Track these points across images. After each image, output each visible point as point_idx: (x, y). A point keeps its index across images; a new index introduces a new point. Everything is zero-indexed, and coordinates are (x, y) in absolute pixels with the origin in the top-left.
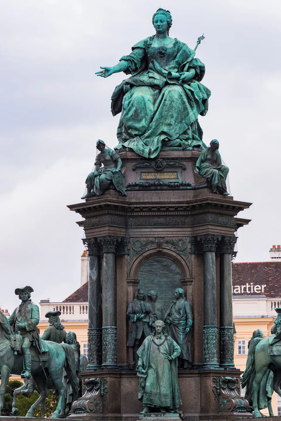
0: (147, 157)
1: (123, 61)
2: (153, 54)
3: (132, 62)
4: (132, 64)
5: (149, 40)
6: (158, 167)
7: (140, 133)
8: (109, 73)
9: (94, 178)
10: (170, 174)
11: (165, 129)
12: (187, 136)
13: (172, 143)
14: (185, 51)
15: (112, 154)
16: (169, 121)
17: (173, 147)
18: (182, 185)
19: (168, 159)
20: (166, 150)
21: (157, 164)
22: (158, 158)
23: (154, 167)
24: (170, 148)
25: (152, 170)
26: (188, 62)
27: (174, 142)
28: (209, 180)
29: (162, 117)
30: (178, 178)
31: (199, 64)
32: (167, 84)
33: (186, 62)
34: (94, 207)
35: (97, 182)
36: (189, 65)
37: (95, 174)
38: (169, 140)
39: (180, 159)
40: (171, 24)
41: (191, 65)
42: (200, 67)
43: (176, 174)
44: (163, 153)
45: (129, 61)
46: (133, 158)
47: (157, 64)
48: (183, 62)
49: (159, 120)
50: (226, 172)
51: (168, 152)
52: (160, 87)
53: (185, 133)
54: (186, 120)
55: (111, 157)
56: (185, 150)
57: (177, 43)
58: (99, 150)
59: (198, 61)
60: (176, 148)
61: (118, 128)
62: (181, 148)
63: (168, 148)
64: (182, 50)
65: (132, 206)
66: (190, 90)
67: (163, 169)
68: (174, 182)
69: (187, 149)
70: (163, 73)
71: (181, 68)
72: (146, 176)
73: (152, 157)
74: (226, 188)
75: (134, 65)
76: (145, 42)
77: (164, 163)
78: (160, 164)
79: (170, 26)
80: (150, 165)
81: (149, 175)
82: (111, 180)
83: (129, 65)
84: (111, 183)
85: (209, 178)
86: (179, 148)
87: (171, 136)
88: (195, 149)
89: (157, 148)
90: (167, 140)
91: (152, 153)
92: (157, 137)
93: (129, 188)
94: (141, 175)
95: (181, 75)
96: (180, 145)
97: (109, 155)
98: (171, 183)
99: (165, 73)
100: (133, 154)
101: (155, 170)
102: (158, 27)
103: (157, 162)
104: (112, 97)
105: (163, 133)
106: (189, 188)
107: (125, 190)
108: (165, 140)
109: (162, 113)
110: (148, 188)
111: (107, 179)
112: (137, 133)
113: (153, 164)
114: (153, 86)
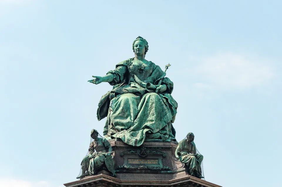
0: (134, 146)
1: (110, 74)
2: (134, 71)
3: (117, 75)
4: (117, 77)
5: (130, 60)
6: (142, 155)
7: (126, 128)
8: (100, 81)
9: (88, 160)
10: (152, 160)
11: (148, 124)
12: (165, 132)
13: (153, 135)
14: (158, 70)
15: (104, 141)
16: (151, 117)
17: (155, 139)
18: (162, 169)
19: (150, 148)
20: (148, 141)
21: (141, 152)
22: (143, 147)
23: (139, 154)
24: (152, 139)
25: (137, 157)
26: (161, 79)
27: (156, 135)
28: (187, 164)
29: (145, 115)
30: (159, 164)
31: (169, 82)
32: (146, 92)
33: (159, 79)
34: (89, 184)
35: (92, 163)
36: (162, 81)
37: (90, 157)
38: (152, 133)
39: (161, 148)
40: (148, 50)
41: (164, 82)
42: (170, 84)
43: (157, 160)
44: (146, 143)
45: (115, 74)
46: (121, 147)
47: (137, 79)
48: (157, 79)
49: (142, 117)
50: (201, 159)
51: (151, 143)
52: (141, 94)
53: (163, 129)
54: (165, 119)
55: (104, 144)
56: (164, 141)
57: (152, 64)
58: (93, 139)
59: (168, 79)
60: (158, 140)
61: (105, 127)
62: (161, 140)
63: (150, 140)
64: (156, 70)
65: (121, 184)
66: (165, 98)
67: (147, 156)
68: (156, 167)
69: (166, 141)
70: (143, 85)
71: (156, 82)
72: (132, 161)
73: (138, 145)
74: (201, 172)
75: (118, 77)
76: (127, 61)
77: (148, 151)
78: (144, 152)
79: (147, 50)
80: (136, 153)
81: (134, 161)
82: (104, 162)
83: (114, 77)
84: (104, 165)
85: (187, 163)
86: (160, 140)
87: (153, 130)
88: (173, 141)
89: (142, 139)
90: (150, 132)
91: (138, 142)
92: (141, 130)
93: (118, 171)
94: (128, 161)
95: (157, 87)
96: (160, 138)
97: (102, 142)
98: (154, 167)
99: (144, 85)
100: (121, 143)
101: (140, 156)
102: (138, 50)
103: (142, 150)
104: (99, 104)
105: (147, 127)
106: (169, 172)
107: (115, 171)
108: (148, 132)
109: (145, 112)
110: (134, 172)
111: (100, 161)
112: (123, 127)
113: (138, 151)
114: (136, 93)
